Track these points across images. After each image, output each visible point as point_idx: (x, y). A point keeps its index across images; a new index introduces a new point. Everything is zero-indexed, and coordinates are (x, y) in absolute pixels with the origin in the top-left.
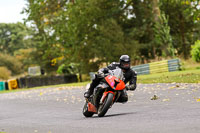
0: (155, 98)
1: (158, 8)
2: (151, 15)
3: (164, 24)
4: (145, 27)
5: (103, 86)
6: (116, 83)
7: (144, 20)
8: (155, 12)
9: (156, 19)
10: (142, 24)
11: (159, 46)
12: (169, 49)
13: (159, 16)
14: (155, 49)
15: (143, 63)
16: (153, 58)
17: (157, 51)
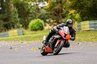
0: (11, 48)
1: (12, 5)
2: (9, 8)
3: (16, 12)
4: (6, 14)
5: (57, 37)
6: (66, 35)
7: (6, 11)
8: (11, 6)
11: (13, 23)
12: (18, 24)
13: (13, 9)
14: (11, 25)
15: (5, 31)
16: (10, 29)
17: (12, 26)
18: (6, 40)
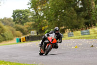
0: (92, 46)
1: (93, 2)
2: (90, 6)
4: (87, 12)
5: (47, 41)
7: (87, 8)
8: (92, 4)
9: (93, 8)
10: (86, 10)
11: (94, 21)
15: (86, 29)
16: (91, 27)
17: (93, 23)
18: (87, 38)
